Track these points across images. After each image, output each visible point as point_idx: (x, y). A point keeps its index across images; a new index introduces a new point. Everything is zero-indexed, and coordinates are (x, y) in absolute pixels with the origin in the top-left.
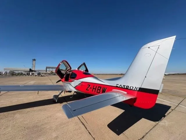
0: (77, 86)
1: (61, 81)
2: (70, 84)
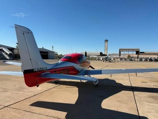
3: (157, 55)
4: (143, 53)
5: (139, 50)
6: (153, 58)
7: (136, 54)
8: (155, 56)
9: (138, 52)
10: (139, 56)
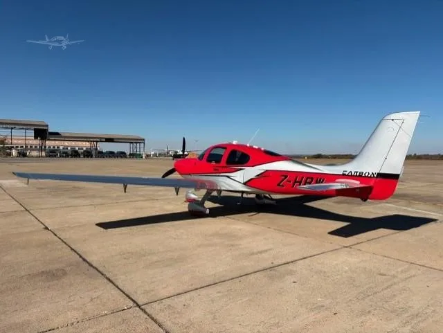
0: (252, 179)
1: (176, 172)
2: (228, 177)
3: (88, 141)
4: (57, 134)
5: (47, 126)
6: (69, 148)
7: (36, 137)
8: (73, 143)
9: (41, 133)
10: (48, 143)
